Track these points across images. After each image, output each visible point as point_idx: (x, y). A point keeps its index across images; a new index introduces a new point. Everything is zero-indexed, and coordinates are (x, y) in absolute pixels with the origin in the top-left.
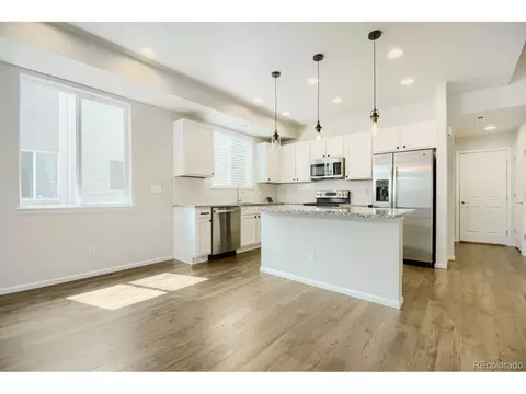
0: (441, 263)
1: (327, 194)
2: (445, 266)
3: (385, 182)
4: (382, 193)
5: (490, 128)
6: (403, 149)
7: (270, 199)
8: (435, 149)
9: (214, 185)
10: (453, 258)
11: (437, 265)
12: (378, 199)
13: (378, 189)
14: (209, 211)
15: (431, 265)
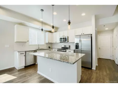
0: (94, 68)
1: (64, 46)
2: (95, 69)
3: (78, 44)
4: (77, 47)
5: (107, 29)
6: (83, 34)
7: (49, 47)
8: (92, 34)
9: (30, 44)
10: (97, 65)
11: (93, 68)
12: (76, 48)
13: (76, 46)
14: (24, 53)
15: (91, 69)
